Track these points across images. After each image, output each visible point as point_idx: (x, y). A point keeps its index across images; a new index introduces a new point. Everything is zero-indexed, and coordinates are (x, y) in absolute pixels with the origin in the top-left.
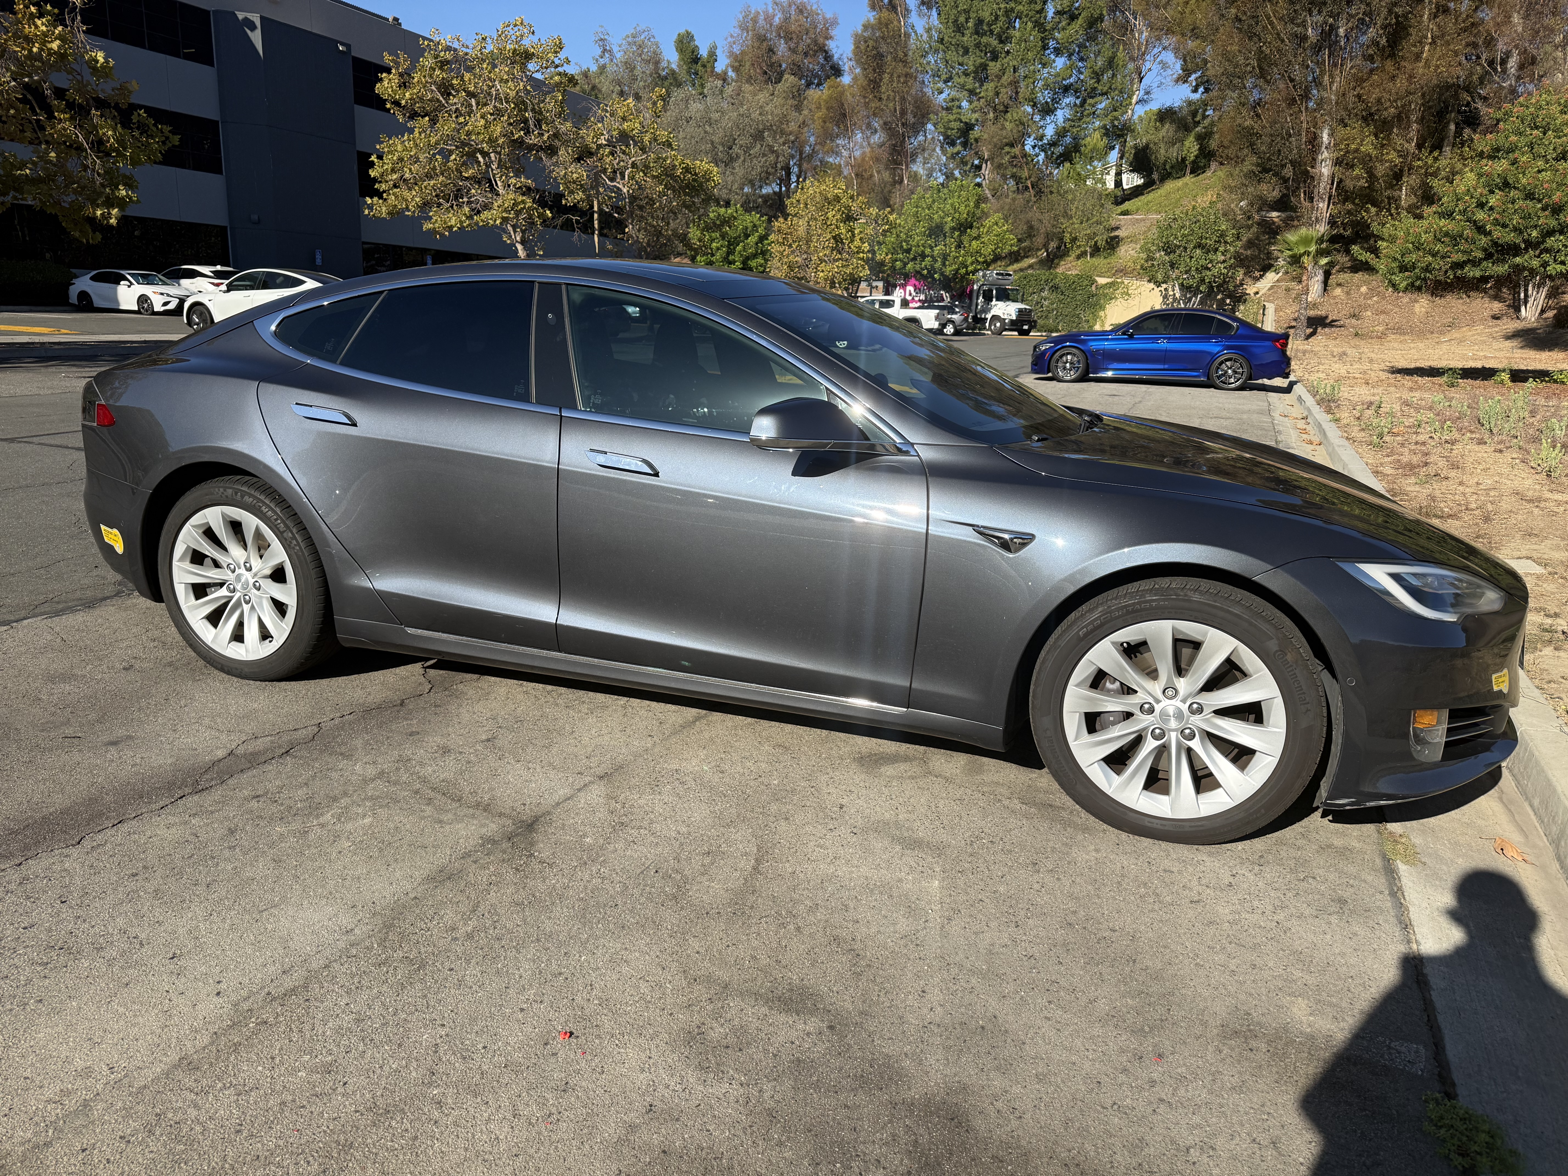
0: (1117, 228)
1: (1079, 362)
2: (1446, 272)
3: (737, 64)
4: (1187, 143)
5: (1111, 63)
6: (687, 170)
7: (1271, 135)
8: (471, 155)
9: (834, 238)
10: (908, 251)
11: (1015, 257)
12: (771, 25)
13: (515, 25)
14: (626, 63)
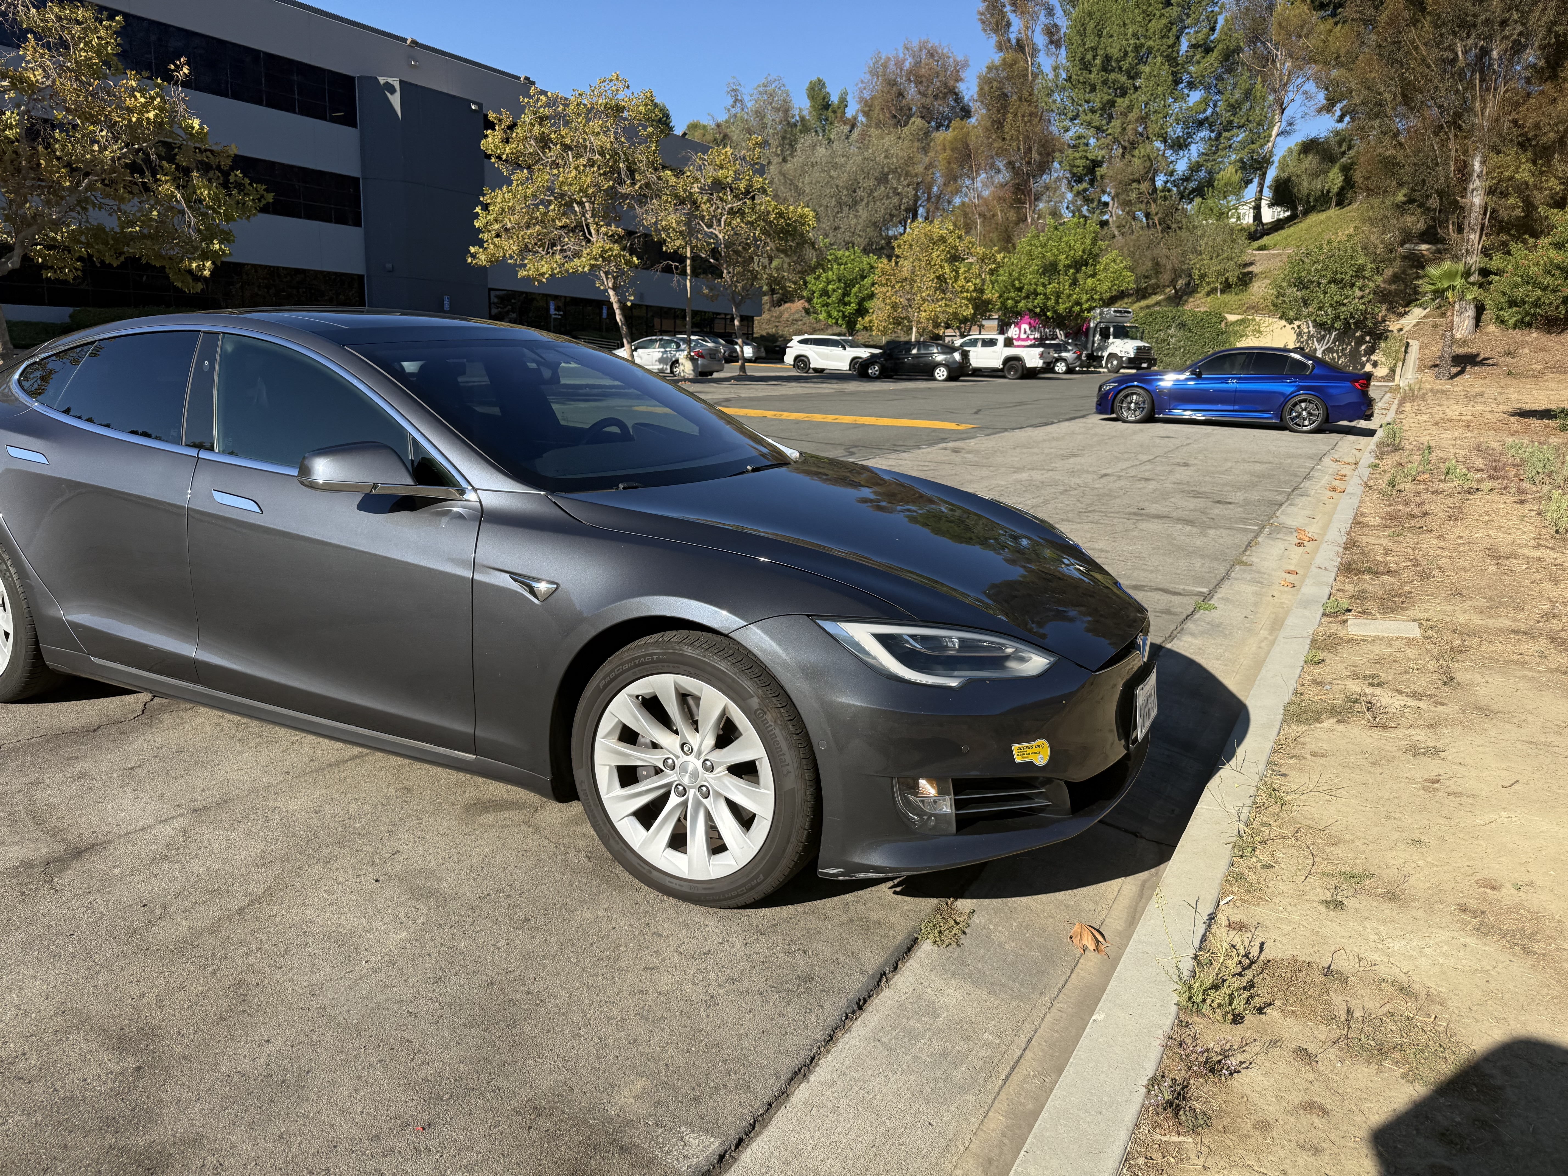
0: (1251, 264)
1: (1144, 402)
2: (1557, 307)
3: (866, 109)
4: (1331, 175)
5: (1248, 94)
6: (781, 215)
7: (1415, 164)
8: (569, 205)
9: (938, 278)
10: (1020, 289)
11: (1142, 294)
12: (901, 70)
13: (611, 81)
14: (757, 112)
